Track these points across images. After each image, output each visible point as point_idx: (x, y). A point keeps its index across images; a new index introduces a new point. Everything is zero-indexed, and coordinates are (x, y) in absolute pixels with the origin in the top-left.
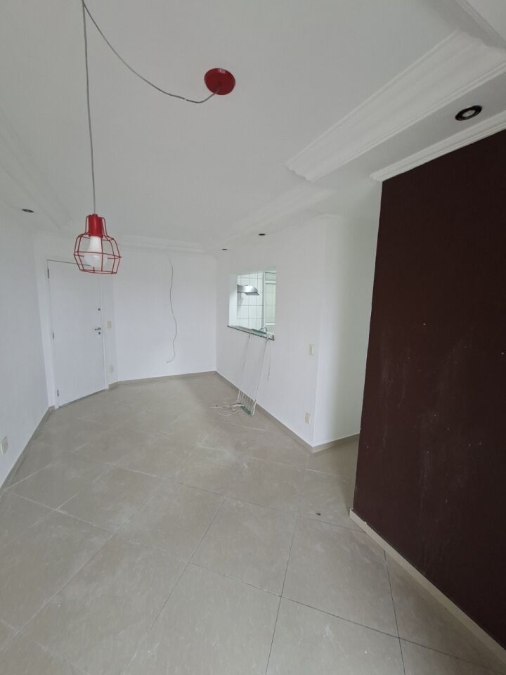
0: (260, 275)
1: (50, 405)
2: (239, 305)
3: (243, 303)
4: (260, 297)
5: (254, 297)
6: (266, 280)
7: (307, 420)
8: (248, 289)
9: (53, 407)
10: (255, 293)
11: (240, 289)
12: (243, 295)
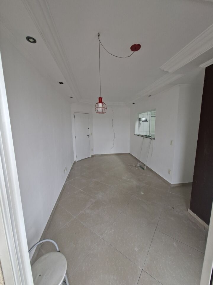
0: (149, 113)
1: (75, 160)
2: (139, 126)
3: (141, 125)
4: (148, 123)
5: (146, 122)
6: (151, 115)
7: (169, 173)
8: (143, 119)
9: (75, 161)
10: (146, 121)
11: (140, 119)
12: (141, 122)
